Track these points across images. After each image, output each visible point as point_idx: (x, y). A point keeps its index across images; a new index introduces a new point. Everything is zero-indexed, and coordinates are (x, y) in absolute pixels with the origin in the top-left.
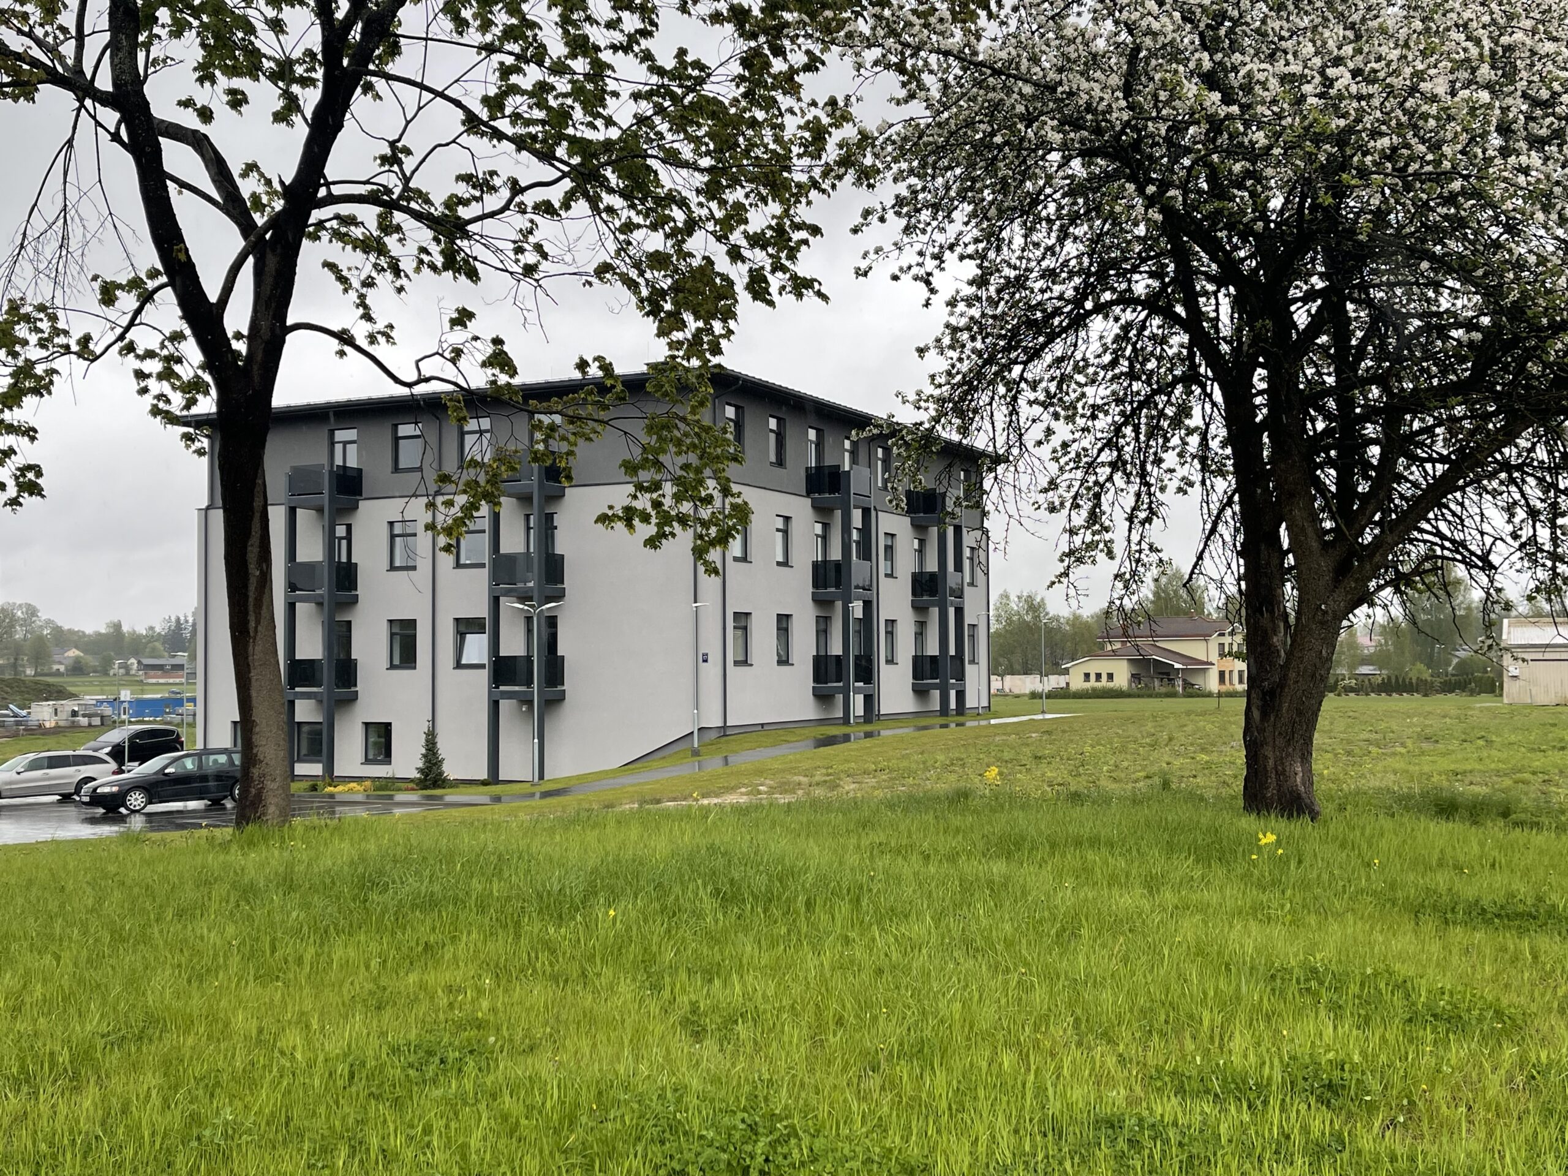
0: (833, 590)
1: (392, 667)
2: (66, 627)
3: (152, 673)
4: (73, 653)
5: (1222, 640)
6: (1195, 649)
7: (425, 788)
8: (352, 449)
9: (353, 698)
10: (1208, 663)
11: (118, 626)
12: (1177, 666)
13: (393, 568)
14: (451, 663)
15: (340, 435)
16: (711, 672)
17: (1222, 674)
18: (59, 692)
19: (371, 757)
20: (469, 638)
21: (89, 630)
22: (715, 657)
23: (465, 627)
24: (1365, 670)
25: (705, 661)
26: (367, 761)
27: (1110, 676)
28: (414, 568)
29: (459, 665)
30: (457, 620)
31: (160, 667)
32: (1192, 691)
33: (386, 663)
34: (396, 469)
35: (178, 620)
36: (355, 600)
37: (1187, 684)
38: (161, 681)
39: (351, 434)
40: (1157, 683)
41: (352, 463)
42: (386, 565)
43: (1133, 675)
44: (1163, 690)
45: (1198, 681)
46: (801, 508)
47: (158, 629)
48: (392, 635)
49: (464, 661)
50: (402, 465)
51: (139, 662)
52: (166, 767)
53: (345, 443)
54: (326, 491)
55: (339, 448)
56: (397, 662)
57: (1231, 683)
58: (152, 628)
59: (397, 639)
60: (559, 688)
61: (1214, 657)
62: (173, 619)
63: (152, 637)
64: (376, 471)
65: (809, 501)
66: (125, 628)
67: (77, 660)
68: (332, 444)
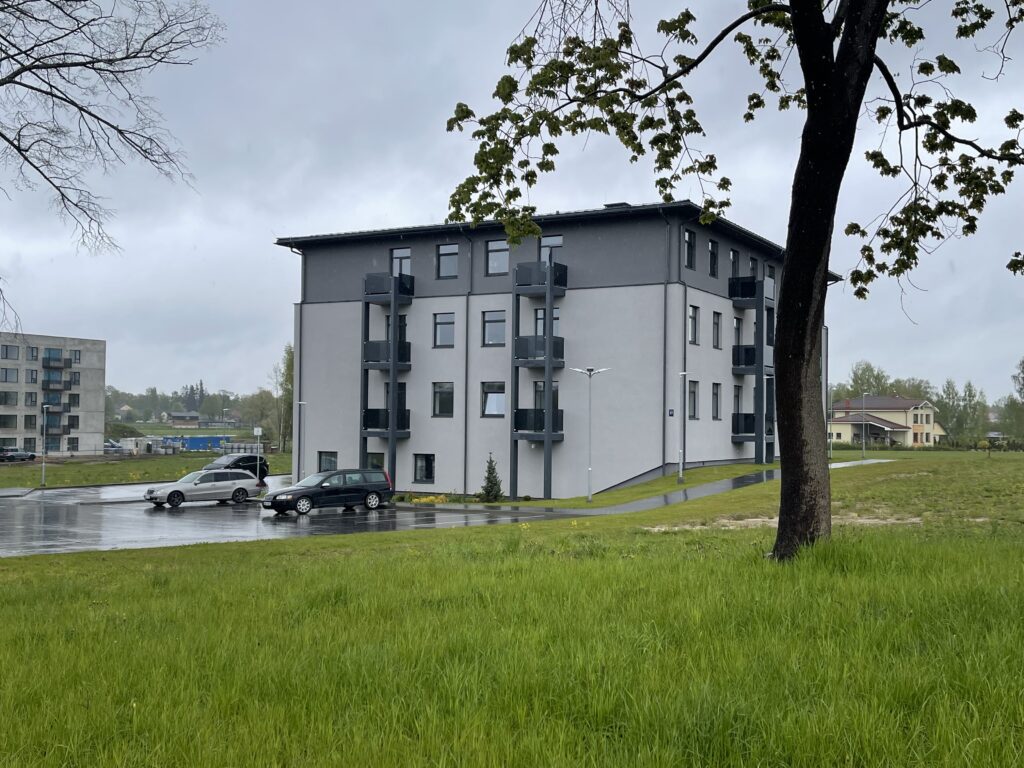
0: (743, 366)
1: (435, 415)
2: (121, 390)
3: (177, 422)
4: (126, 408)
5: (916, 412)
6: (898, 418)
7: (489, 501)
8: (407, 264)
9: (407, 436)
10: (906, 427)
11: (153, 391)
12: (887, 429)
13: (435, 346)
14: (479, 413)
15: (397, 253)
16: (674, 423)
17: (915, 435)
18: (132, 432)
19: (418, 478)
20: (490, 395)
21: (135, 394)
22: (678, 413)
23: (489, 388)
24: (992, 435)
25: (672, 415)
26: (416, 481)
27: (839, 435)
28: (452, 346)
29: (484, 415)
30: (483, 383)
31: (183, 418)
32: (895, 446)
33: (431, 413)
34: (439, 277)
35: (192, 388)
36: (409, 369)
37: (893, 442)
38: (184, 427)
39: (406, 252)
40: (872, 440)
41: (407, 271)
42: (431, 344)
43: (855, 435)
44: (877, 445)
45: (899, 439)
46: (726, 307)
47: (179, 394)
48: (435, 393)
49: (487, 413)
50: (442, 274)
51: (169, 415)
52: (322, 482)
53: (401, 259)
54: (392, 291)
55: (396, 262)
56: (437, 412)
57: (922, 442)
58: (176, 393)
59: (438, 395)
60: (560, 432)
61: (910, 423)
62: (189, 387)
63: (176, 398)
64: (424, 279)
65: (730, 303)
66: (158, 393)
67: (129, 412)
68: (392, 259)
